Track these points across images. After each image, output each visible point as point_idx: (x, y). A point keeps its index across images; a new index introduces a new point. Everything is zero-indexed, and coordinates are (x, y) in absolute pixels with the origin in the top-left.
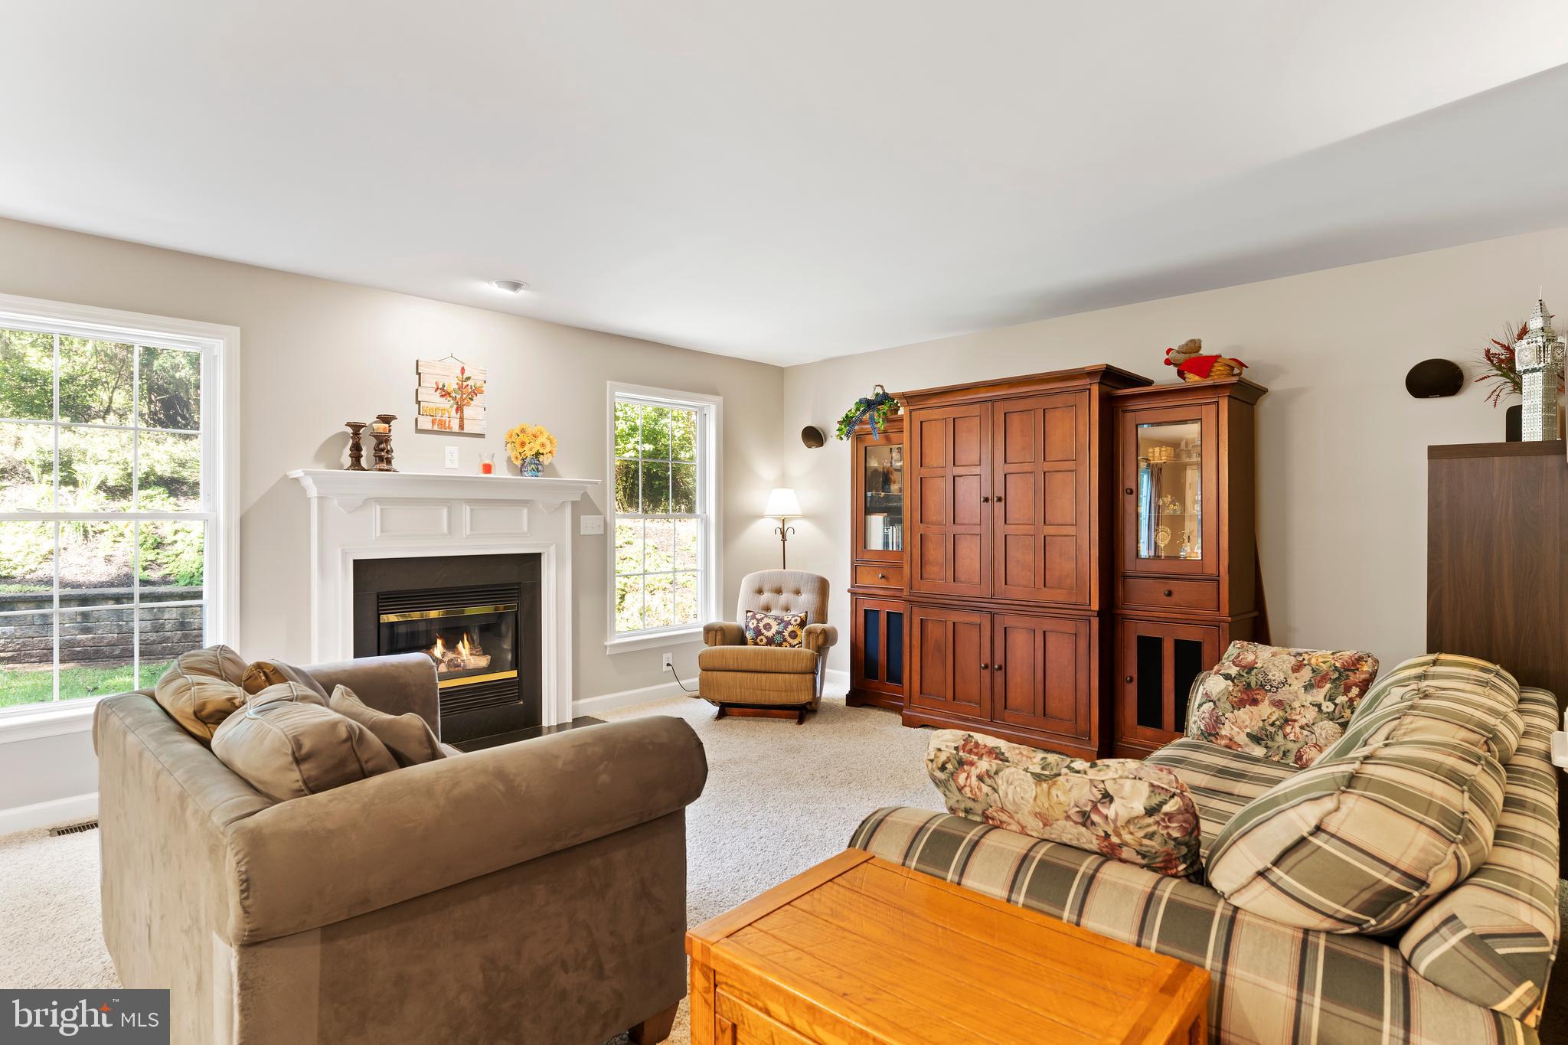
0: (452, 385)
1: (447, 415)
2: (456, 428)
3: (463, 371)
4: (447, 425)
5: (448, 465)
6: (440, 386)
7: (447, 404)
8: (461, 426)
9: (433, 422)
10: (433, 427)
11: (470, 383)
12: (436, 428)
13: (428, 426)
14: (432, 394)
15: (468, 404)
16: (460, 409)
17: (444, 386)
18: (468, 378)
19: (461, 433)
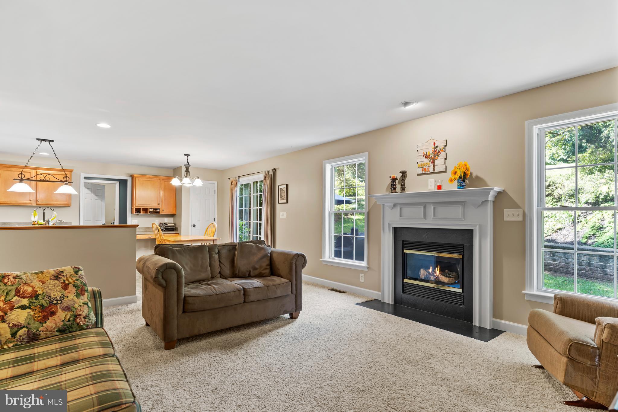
0: (430, 151)
1: (428, 166)
2: (431, 170)
3: (434, 144)
4: (428, 170)
5: (430, 187)
6: (425, 154)
7: (427, 161)
8: (434, 169)
9: (423, 171)
10: (422, 172)
11: (438, 149)
12: (424, 172)
13: (421, 172)
14: (421, 158)
15: (437, 159)
16: (433, 162)
17: (426, 153)
18: (437, 147)
19: (434, 173)
